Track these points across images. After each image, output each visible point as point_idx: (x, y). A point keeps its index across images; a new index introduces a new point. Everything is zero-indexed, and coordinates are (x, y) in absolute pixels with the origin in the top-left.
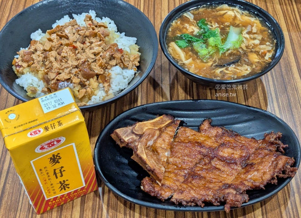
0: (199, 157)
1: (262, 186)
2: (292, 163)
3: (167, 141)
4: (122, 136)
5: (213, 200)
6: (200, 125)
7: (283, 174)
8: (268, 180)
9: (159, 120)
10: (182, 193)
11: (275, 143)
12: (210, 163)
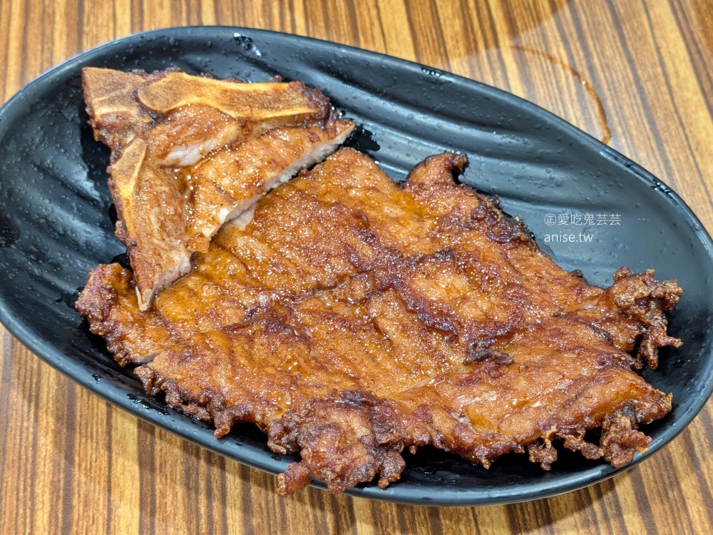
0: (340, 266)
1: (482, 453)
2: (651, 414)
3: (251, 171)
4: (92, 96)
5: (274, 430)
6: (417, 166)
7: (587, 438)
8: (515, 439)
9: (265, 93)
10: (183, 360)
11: (634, 315)
12: (365, 302)
